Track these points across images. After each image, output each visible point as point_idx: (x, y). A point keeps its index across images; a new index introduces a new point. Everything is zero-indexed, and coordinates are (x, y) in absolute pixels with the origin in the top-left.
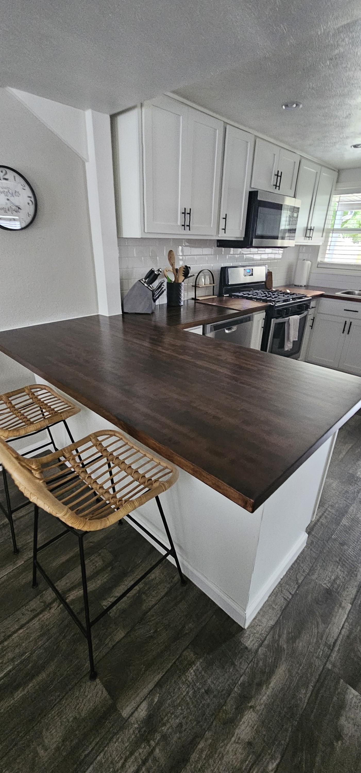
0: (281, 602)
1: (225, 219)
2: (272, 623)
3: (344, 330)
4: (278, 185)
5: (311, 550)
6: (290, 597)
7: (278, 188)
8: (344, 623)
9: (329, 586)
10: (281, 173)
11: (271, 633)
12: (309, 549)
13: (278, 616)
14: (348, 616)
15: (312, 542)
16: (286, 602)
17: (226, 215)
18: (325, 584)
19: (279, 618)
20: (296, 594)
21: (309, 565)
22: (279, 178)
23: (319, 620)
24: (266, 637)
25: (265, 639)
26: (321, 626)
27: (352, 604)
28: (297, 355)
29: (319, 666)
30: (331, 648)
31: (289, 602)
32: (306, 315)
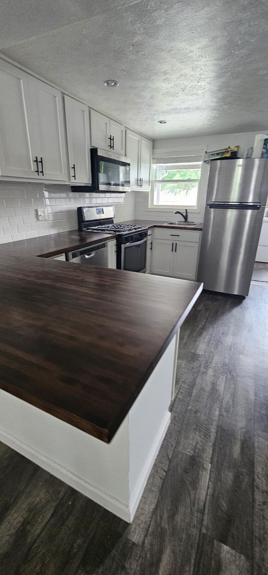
0: (159, 482)
1: (74, 168)
2: (153, 506)
3: (173, 249)
4: (112, 146)
5: (175, 425)
6: (165, 474)
8: (209, 482)
9: (192, 453)
11: (154, 517)
12: (173, 424)
13: (157, 497)
14: (210, 475)
15: (175, 417)
16: (162, 481)
17: (74, 165)
18: (189, 452)
19: (158, 499)
20: (169, 470)
21: (175, 439)
23: (190, 488)
24: (150, 524)
25: (149, 527)
26: (192, 493)
27: (211, 463)
28: (144, 270)
29: (196, 534)
30: (202, 512)
31: (164, 480)
32: (146, 240)
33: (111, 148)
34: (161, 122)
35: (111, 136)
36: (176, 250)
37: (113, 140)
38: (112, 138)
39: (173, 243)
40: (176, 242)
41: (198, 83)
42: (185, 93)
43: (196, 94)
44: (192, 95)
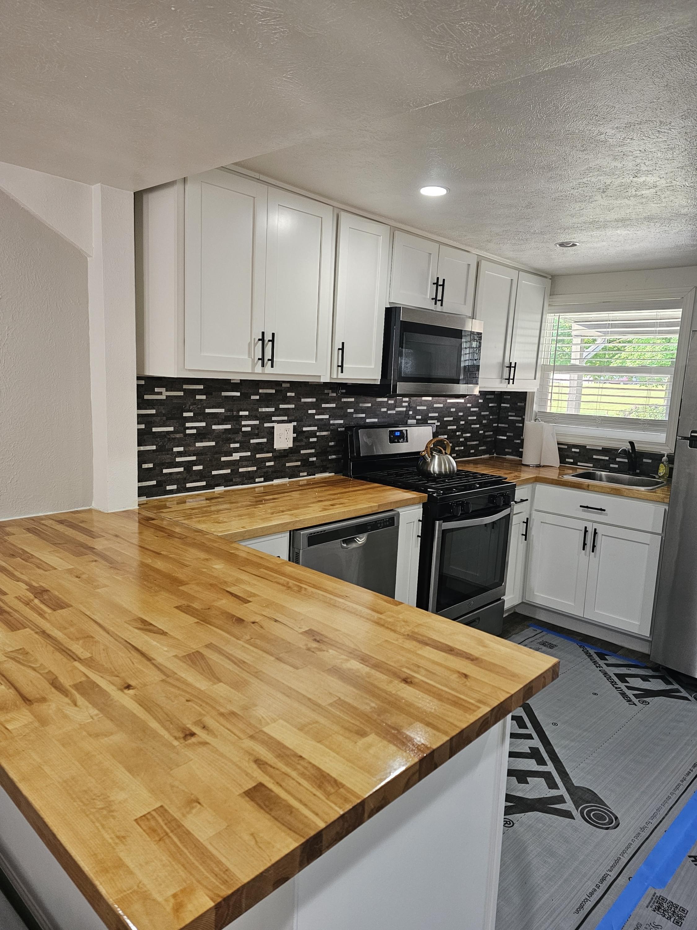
1: (342, 349)
3: (585, 544)
4: (439, 298)
7: (439, 303)
10: (444, 280)
17: (344, 343)
22: (440, 288)
32: (509, 514)
33: (436, 304)
34: (562, 245)
35: (438, 278)
36: (594, 546)
37: (443, 285)
38: (441, 283)
39: (586, 528)
40: (596, 526)
41: (635, 179)
42: (609, 195)
43: (636, 196)
44: (628, 198)
